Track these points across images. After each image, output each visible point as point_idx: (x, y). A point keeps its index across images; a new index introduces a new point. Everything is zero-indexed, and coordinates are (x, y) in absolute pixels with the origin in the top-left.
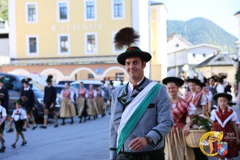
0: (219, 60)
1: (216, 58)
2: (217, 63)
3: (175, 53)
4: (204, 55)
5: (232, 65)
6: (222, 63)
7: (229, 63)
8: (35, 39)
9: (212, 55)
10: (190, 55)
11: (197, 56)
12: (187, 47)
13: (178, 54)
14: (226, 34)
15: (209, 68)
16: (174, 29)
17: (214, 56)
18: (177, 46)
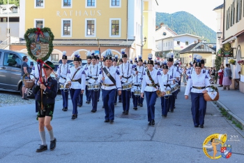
0: (200, 47)
1: (197, 46)
2: (198, 50)
3: (163, 40)
4: (187, 43)
5: (211, 53)
6: (202, 50)
7: (208, 51)
8: (42, 22)
9: (193, 43)
10: (175, 42)
11: (181, 43)
12: (173, 36)
13: (165, 41)
14: (204, 26)
15: (191, 54)
16: (162, 20)
17: (196, 44)
18: (165, 34)
